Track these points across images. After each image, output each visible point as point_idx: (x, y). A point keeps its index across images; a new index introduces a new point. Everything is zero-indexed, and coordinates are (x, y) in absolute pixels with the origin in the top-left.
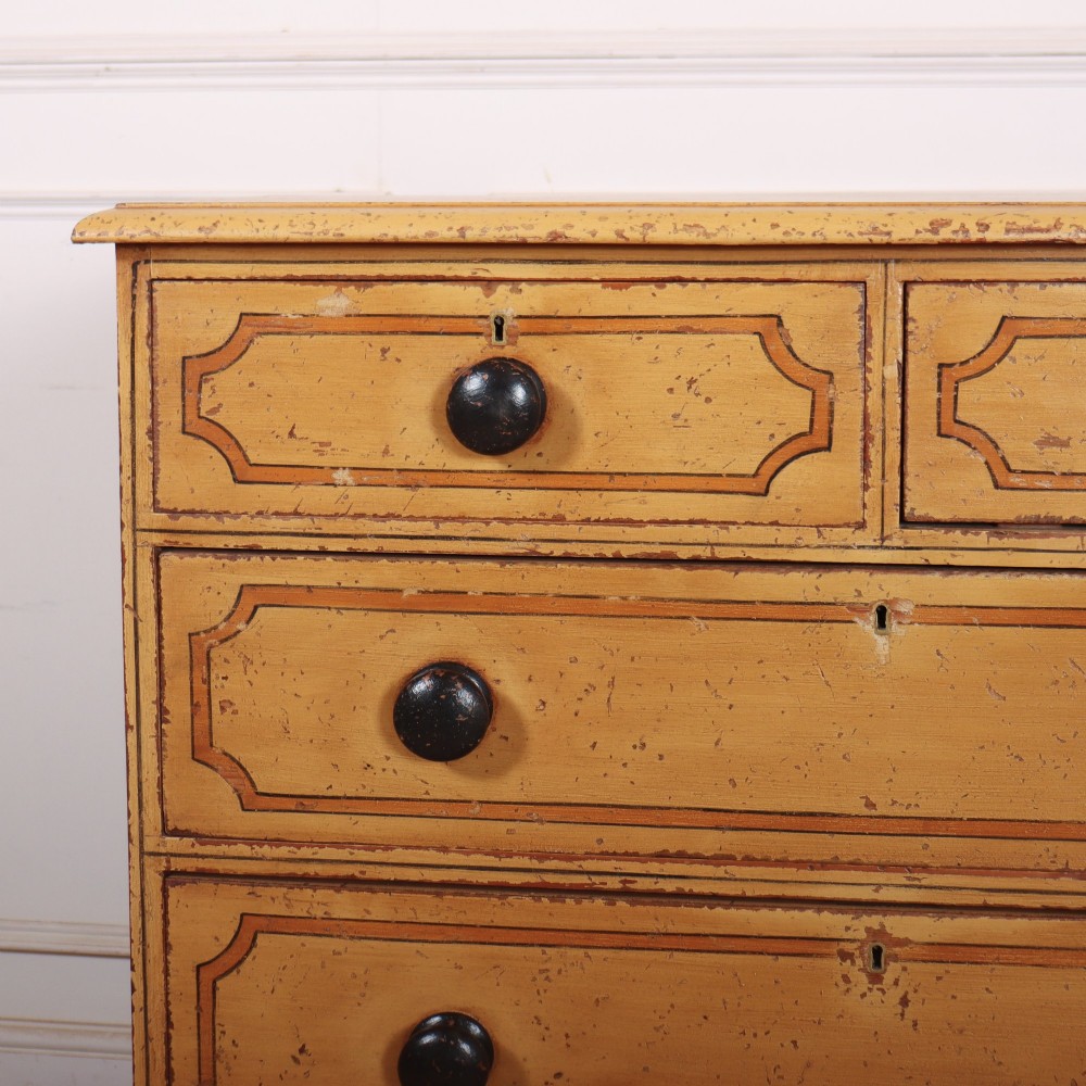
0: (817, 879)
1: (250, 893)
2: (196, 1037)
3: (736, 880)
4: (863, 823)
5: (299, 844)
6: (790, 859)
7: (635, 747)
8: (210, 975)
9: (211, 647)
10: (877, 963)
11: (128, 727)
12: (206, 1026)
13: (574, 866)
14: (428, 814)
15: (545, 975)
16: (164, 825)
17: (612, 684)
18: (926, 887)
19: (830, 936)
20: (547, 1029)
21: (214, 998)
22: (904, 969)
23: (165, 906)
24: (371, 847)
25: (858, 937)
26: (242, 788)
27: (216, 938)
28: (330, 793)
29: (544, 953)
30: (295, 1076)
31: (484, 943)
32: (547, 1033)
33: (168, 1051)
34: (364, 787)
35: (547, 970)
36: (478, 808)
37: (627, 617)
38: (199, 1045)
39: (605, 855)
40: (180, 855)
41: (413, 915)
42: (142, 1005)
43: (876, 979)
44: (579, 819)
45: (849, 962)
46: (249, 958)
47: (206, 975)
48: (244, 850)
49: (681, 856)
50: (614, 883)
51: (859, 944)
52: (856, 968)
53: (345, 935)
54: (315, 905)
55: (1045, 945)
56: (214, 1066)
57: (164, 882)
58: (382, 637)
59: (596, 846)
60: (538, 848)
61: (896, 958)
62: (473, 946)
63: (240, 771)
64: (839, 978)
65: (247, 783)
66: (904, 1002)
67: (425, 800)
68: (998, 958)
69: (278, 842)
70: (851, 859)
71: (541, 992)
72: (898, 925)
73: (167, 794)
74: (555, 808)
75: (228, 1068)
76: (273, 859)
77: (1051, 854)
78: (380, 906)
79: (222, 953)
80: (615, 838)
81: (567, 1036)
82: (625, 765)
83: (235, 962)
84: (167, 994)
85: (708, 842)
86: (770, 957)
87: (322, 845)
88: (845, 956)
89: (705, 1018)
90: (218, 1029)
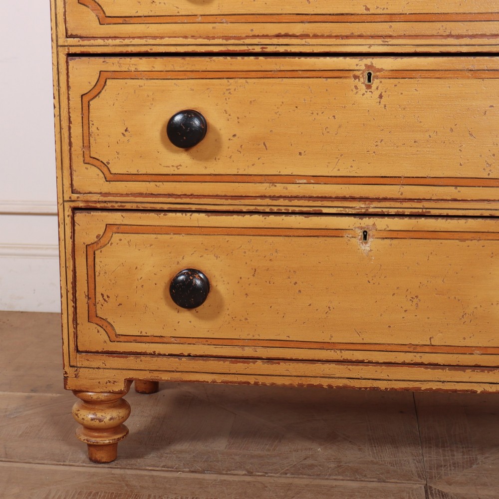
0: (344, 43)
1: (103, 62)
2: (81, 127)
3: (310, 45)
4: (364, 17)
5: (124, 38)
6: (333, 35)
8: (87, 99)
10: (369, 80)
12: (86, 122)
13: (241, 42)
14: (179, 22)
15: (228, 91)
16: (66, 33)
18: (390, 45)
19: (349, 69)
20: (230, 115)
21: (89, 109)
22: (381, 82)
23: (67, 69)
24: (155, 38)
25: (361, 69)
26: (99, 14)
27: (90, 83)
28: (137, 15)
29: (228, 81)
30: (124, 142)
31: (203, 79)
32: (229, 117)
33: (70, 134)
34: (151, 11)
35: (230, 89)
36: (200, 18)
38: (83, 131)
39: (254, 36)
40: (73, 46)
41: (173, 68)
42: (58, 113)
43: (369, 87)
44: (243, 21)
45: (357, 80)
46: (103, 91)
47: (86, 99)
48: (100, 42)
49: (286, 36)
50: (258, 49)
51: (362, 72)
52: (360, 83)
53: (144, 78)
54: (131, 65)
55: (441, 69)
56: (89, 139)
57: (67, 59)
59: (250, 32)
60: (226, 35)
61: (377, 77)
62: (198, 80)
63: (98, 7)
64: (353, 87)
65: (102, 12)
66: (381, 97)
67: (177, 16)
68: (421, 76)
69: (115, 38)
70: (359, 34)
71: (227, 99)
72: (378, 62)
73: (67, 19)
74: (233, 17)
75: (95, 140)
76: (113, 46)
77: (444, 28)
78: (158, 64)
79: (92, 89)
80: (259, 29)
81: (238, 118)
83: (97, 93)
84: (69, 109)
85: (298, 29)
86: (324, 79)
87: (134, 38)
88: (356, 77)
89: (296, 107)
90: (91, 123)
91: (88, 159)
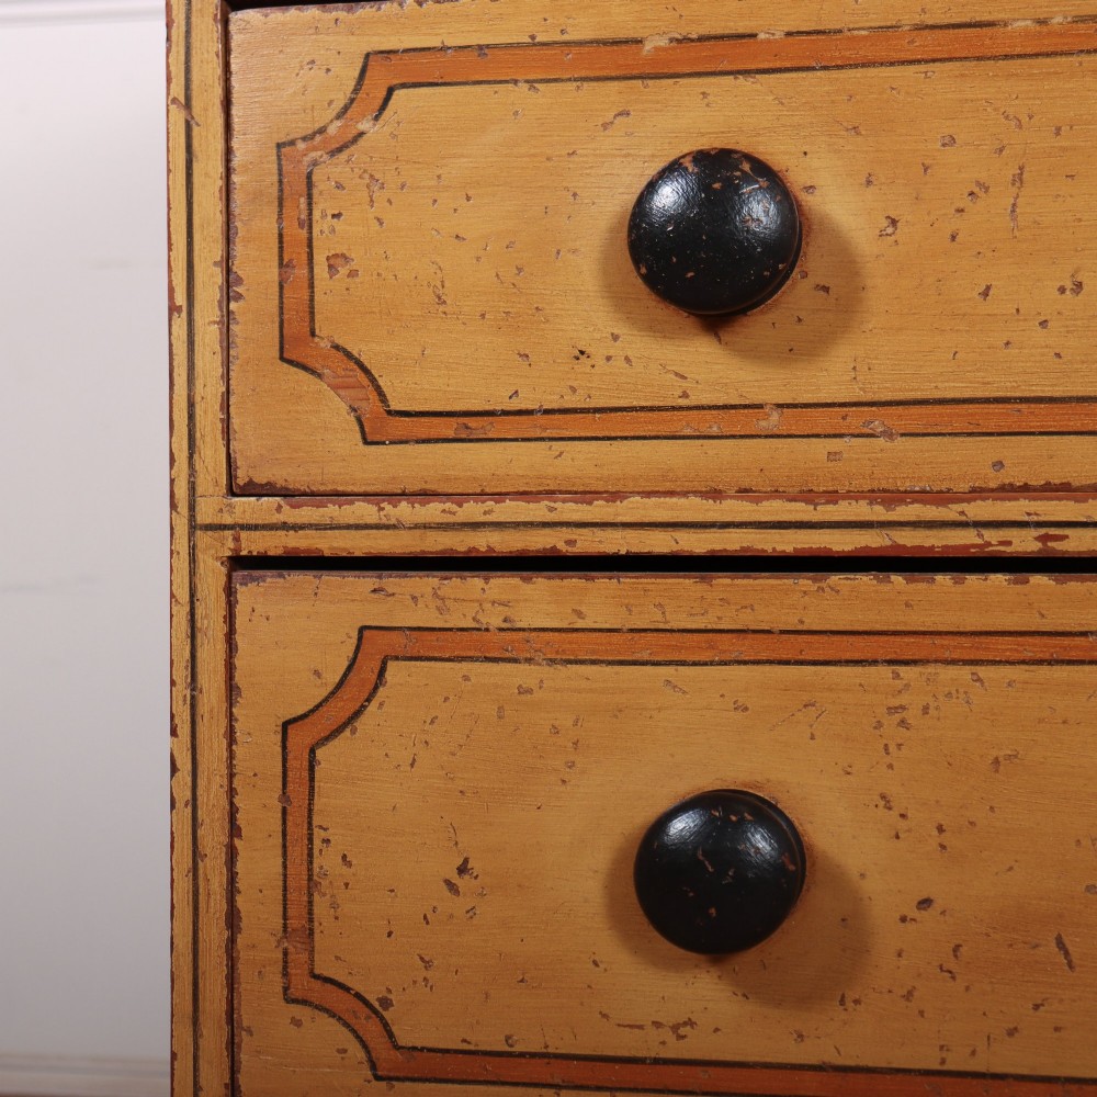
1: (374, 591)
2: (279, 851)
5: (460, 497)
7: (1062, 290)
8: (306, 737)
9: (315, 163)
11: (173, 309)
12: (297, 831)
13: (950, 512)
14: (688, 432)
15: (897, 717)
16: (231, 476)
17: (1019, 179)
20: (903, 816)
21: (312, 779)
23: (230, 618)
24: (586, 496)
26: (364, 405)
27: (317, 673)
28: (514, 405)
29: (897, 676)
30: (451, 916)
31: (787, 663)
32: (903, 824)
33: (232, 878)
34: (573, 390)
35: (903, 708)
36: (775, 416)
37: (1048, 55)
38: (285, 867)
39: (1008, 491)
40: (256, 527)
41: (659, 617)
42: (188, 794)
44: (958, 426)
46: (372, 707)
47: (300, 738)
48: (364, 511)
50: (1025, 543)
53: (539, 657)
54: (487, 606)
56: (310, 903)
57: (229, 577)
58: (605, 126)
59: (991, 473)
60: (884, 485)
62: (767, 668)
63: (359, 373)
65: (373, 396)
67: (681, 408)
69: (426, 495)
71: (892, 748)
73: (235, 422)
74: (914, 410)
75: (334, 906)
76: (416, 527)
78: (600, 601)
79: (326, 700)
80: (1028, 458)
81: (940, 829)
82: (1043, 324)
83: (348, 714)
84: (231, 776)
87: (499, 496)
90: (318, 834)
91: (303, 983)
